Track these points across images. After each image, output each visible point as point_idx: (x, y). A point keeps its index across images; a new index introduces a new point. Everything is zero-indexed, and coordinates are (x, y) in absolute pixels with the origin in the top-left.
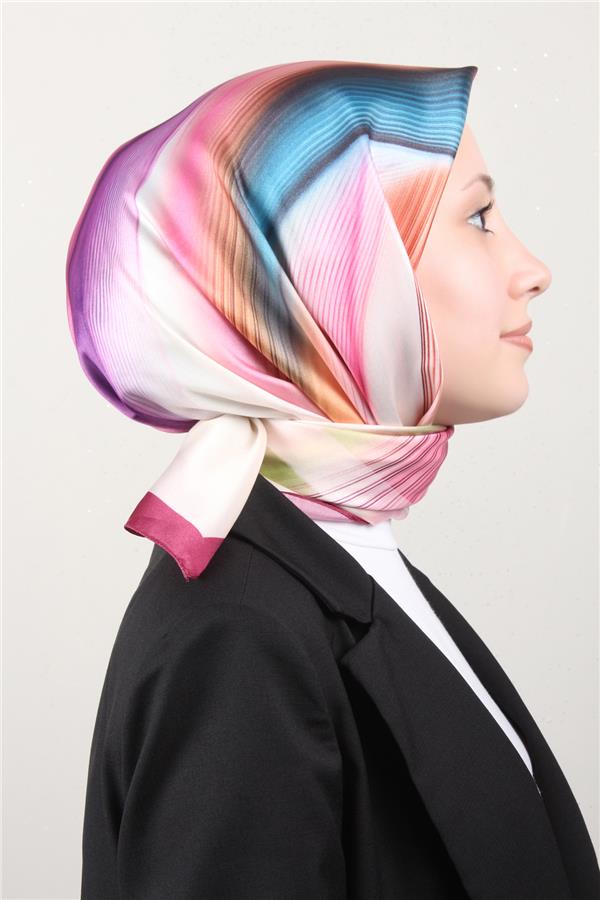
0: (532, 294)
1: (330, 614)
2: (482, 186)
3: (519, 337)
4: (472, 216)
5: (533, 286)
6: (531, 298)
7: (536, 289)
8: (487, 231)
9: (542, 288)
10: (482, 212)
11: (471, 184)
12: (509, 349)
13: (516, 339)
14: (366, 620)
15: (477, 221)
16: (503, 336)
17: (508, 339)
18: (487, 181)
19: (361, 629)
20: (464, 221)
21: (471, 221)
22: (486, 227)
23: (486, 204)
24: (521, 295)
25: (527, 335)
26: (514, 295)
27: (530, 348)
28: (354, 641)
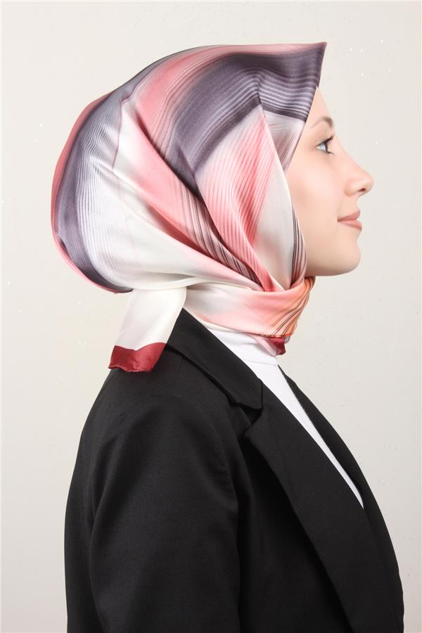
0: (361, 193)
1: (232, 403)
2: (325, 124)
3: (351, 220)
4: (320, 145)
5: (360, 188)
6: (360, 196)
7: (363, 190)
8: (329, 153)
9: (367, 189)
10: (326, 142)
11: (317, 123)
12: (344, 229)
13: (350, 222)
14: (259, 407)
15: (323, 148)
16: (339, 220)
17: (344, 222)
18: (329, 121)
19: (255, 414)
20: (314, 148)
21: (319, 148)
22: (329, 150)
23: (329, 137)
24: (354, 194)
25: (358, 219)
26: (348, 193)
27: (359, 228)
28: (250, 423)
